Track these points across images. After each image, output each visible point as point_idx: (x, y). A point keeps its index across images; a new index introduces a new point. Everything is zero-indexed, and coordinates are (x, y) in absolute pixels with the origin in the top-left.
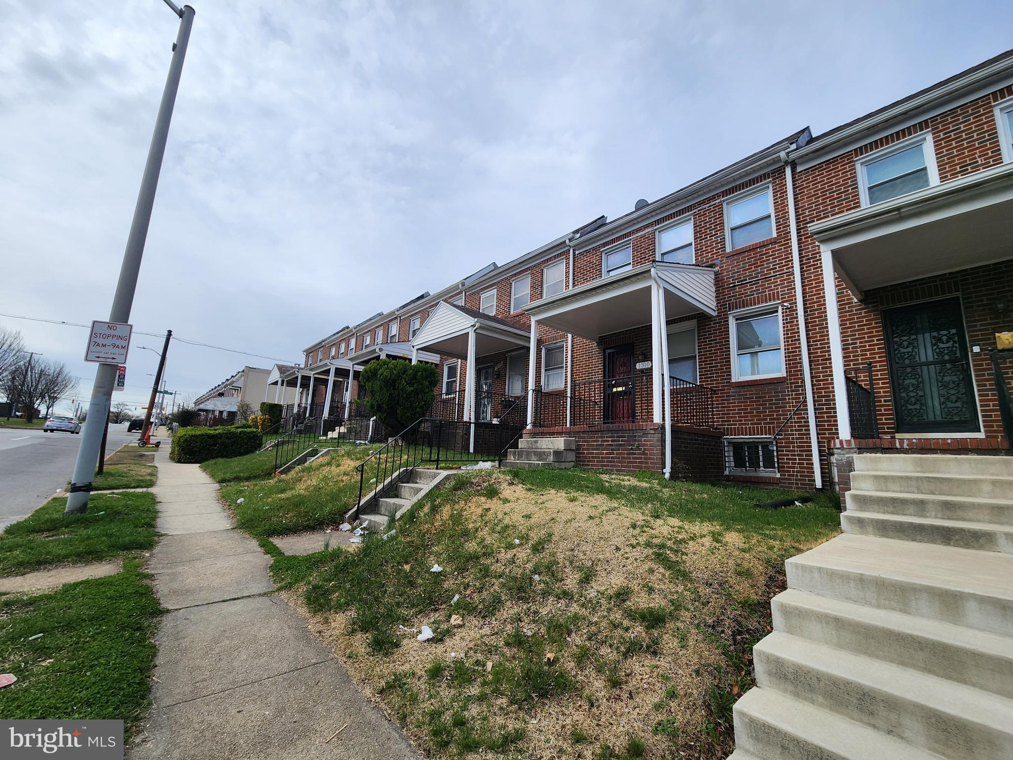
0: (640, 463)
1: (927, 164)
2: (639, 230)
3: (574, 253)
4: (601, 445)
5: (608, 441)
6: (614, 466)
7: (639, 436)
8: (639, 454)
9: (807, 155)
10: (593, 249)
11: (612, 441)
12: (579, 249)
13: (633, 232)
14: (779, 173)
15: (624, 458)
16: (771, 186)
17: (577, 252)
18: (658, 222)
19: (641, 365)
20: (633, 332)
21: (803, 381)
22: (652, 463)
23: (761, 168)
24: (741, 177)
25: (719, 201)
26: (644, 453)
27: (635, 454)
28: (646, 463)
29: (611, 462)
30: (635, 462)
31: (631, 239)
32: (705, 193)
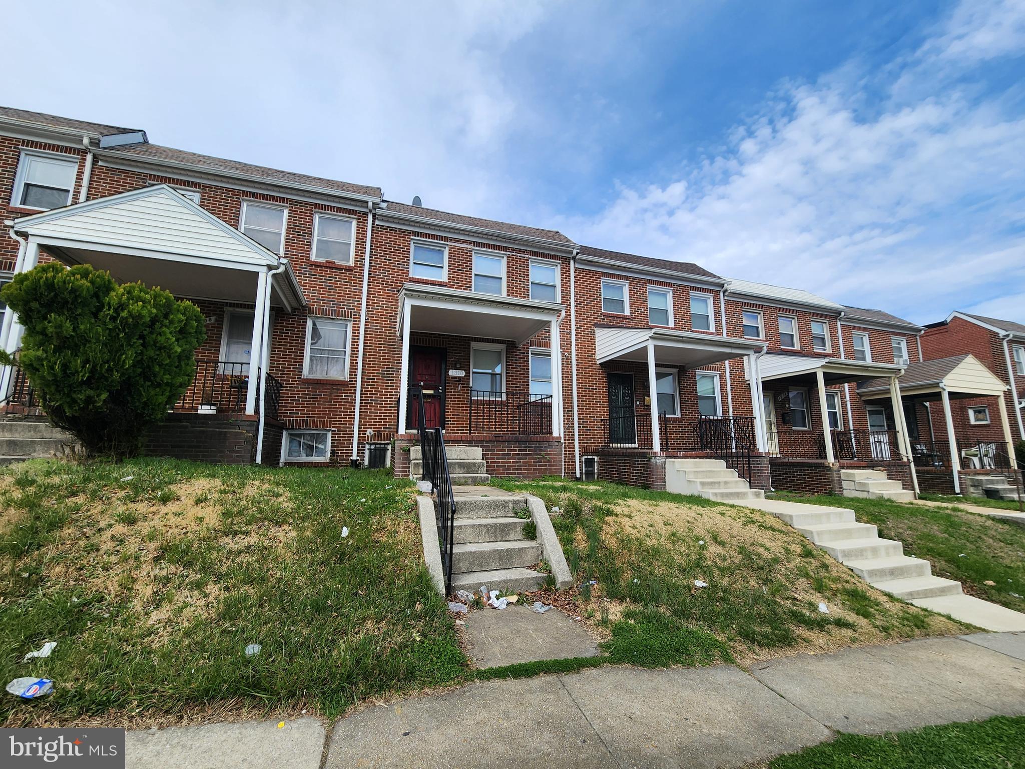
0: (545, 469)
1: (625, 299)
2: (458, 241)
3: (374, 222)
4: (508, 454)
5: (515, 451)
6: (521, 473)
7: (545, 447)
8: (545, 462)
9: (584, 260)
10: (401, 231)
11: (519, 451)
12: (383, 220)
13: (451, 239)
14: (566, 261)
15: (531, 466)
16: (559, 266)
17: (377, 222)
18: (477, 244)
19: (454, 373)
20: (446, 338)
21: (572, 408)
22: (555, 469)
23: (557, 250)
24: (544, 248)
25: (527, 256)
26: (549, 462)
27: (541, 462)
28: (550, 469)
29: (517, 469)
30: (541, 469)
31: (448, 245)
32: (518, 244)
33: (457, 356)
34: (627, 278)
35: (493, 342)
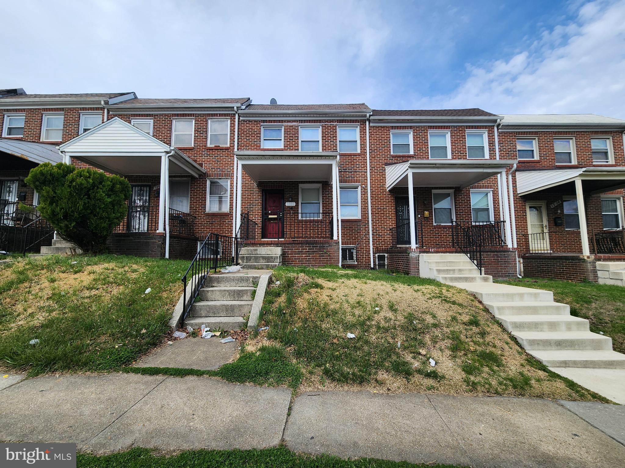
0: (326, 261)
1: (410, 143)
2: (289, 121)
3: (239, 118)
4: (301, 252)
5: (307, 249)
6: (310, 263)
7: (327, 247)
8: (326, 256)
9: (376, 120)
10: (255, 121)
11: (309, 249)
12: (244, 117)
13: (285, 121)
14: (363, 122)
15: (317, 259)
16: (359, 127)
17: (241, 119)
18: (301, 121)
19: (289, 204)
22: (333, 261)
23: (356, 116)
24: (347, 116)
25: (335, 124)
26: (329, 256)
27: (324, 256)
28: (330, 261)
29: (308, 261)
30: (324, 261)
31: (283, 125)
32: (329, 117)
33: (290, 193)
34: (411, 127)
35: (313, 183)
